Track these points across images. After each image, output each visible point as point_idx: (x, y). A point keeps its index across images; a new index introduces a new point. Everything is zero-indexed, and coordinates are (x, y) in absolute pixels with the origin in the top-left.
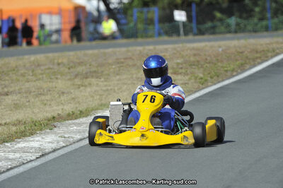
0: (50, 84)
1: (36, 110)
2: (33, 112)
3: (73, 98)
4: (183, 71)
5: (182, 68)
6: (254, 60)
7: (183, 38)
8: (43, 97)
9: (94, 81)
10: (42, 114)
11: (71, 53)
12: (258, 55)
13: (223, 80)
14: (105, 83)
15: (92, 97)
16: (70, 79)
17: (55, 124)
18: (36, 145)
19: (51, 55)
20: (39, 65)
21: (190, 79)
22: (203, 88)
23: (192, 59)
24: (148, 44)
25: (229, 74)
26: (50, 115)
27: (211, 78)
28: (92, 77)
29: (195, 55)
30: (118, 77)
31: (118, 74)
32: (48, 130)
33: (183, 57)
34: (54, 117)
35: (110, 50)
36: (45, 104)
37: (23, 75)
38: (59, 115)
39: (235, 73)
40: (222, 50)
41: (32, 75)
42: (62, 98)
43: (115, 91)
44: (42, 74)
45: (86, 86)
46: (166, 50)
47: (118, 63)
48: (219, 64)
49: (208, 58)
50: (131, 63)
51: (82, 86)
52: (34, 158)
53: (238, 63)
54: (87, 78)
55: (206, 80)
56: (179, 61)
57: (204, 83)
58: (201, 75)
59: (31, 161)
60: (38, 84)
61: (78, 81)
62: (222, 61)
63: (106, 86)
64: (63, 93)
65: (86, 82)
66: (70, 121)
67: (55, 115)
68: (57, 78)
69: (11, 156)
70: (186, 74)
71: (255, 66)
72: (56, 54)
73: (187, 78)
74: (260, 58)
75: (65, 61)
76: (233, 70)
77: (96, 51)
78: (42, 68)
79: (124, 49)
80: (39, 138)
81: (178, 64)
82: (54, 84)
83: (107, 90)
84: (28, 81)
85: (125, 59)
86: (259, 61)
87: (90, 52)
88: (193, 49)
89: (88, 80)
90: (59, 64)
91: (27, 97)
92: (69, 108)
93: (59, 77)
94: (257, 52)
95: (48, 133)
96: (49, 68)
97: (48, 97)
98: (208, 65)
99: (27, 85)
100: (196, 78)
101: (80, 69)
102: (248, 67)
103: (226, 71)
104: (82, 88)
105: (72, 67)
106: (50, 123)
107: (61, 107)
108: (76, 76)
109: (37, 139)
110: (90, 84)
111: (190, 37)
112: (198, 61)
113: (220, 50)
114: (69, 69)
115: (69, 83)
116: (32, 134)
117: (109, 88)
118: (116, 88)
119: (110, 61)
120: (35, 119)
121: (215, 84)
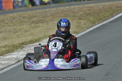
0: (20, 27)
1: (14, 40)
2: (13, 41)
3: (32, 34)
4: (84, 18)
5: (83, 17)
6: (118, 11)
7: (82, 2)
8: (17, 34)
9: (41, 24)
10: (17, 42)
11: (29, 12)
12: (119, 9)
13: (103, 22)
14: (47, 25)
15: (41, 32)
16: (30, 24)
17: (24, 46)
18: (15, 56)
19: (19, 13)
20: (14, 18)
21: (87, 22)
22: (94, 26)
23: (88, 12)
24: (66, 6)
25: (106, 18)
26: (21, 42)
27: (98, 21)
28: (40, 23)
29: (89, 10)
30: (52, 22)
31: (52, 21)
32: (20, 49)
33: (83, 11)
34: (23, 43)
35: (48, 10)
36: (18, 37)
37: (7, 23)
38: (25, 41)
39: (109, 18)
40: (102, 7)
41: (11, 23)
42: (26, 33)
43: (51, 29)
44: (16, 22)
45: (37, 27)
46: (75, 8)
47: (52, 15)
48: (101, 14)
49: (96, 11)
50: (58, 15)
51: (36, 27)
52: (14, 63)
53: (110, 13)
54: (37, 23)
55: (95, 22)
56: (82, 13)
57: (94, 23)
58: (92, 20)
59: (13, 64)
60: (14, 27)
61: (33, 25)
62: (102, 13)
63: (47, 27)
64: (27, 31)
65: (37, 25)
66: (31, 45)
67: (24, 42)
68: (23, 24)
69: (3, 62)
70: (85, 19)
71: (118, 14)
72: (22, 13)
73: (86, 21)
74: (120, 10)
75: (27, 16)
76: (108, 16)
77: (41, 11)
78: (16, 19)
79: (55, 9)
80: (16, 53)
81: (81, 15)
82: (22, 27)
83: (48, 29)
84: (9, 26)
85: (55, 13)
86: (120, 11)
87: (38, 11)
88: (88, 7)
89: (38, 24)
90: (24, 17)
91: (9, 34)
92: (30, 38)
93: (24, 23)
94: (119, 7)
95: (20, 51)
96: (19, 20)
97: (19, 33)
98: (95, 15)
99: (9, 28)
100: (90, 21)
101: (34, 19)
102: (115, 14)
103: (105, 17)
104: (35, 28)
105: (30, 19)
106: (21, 46)
107: (26, 38)
108: (32, 23)
109: (15, 53)
110: (39, 26)
111: (86, 2)
112: (91, 13)
113: (101, 7)
114: (29, 19)
115: (29, 26)
116: (13, 51)
117: (49, 28)
118: (52, 28)
119: (48, 15)
120: (14, 44)
121: (99, 24)
